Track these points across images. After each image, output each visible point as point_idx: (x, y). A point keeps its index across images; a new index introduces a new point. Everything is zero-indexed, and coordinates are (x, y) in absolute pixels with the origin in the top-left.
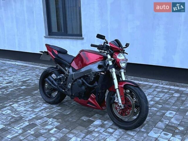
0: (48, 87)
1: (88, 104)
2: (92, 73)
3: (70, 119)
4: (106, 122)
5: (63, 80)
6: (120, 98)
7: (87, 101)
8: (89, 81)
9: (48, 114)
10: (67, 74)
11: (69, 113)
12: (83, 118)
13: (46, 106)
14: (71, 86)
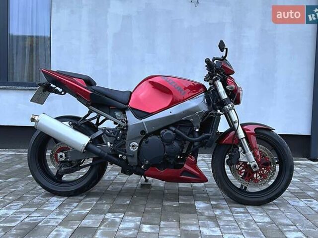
0: (66, 158)
1: (182, 176)
2: (198, 114)
3: (147, 208)
4: (213, 203)
5: (116, 138)
6: (251, 153)
7: (182, 170)
8: (188, 131)
9: (90, 209)
10: (123, 125)
11: (128, 202)
12: (166, 203)
13: (58, 199)
14: (137, 148)
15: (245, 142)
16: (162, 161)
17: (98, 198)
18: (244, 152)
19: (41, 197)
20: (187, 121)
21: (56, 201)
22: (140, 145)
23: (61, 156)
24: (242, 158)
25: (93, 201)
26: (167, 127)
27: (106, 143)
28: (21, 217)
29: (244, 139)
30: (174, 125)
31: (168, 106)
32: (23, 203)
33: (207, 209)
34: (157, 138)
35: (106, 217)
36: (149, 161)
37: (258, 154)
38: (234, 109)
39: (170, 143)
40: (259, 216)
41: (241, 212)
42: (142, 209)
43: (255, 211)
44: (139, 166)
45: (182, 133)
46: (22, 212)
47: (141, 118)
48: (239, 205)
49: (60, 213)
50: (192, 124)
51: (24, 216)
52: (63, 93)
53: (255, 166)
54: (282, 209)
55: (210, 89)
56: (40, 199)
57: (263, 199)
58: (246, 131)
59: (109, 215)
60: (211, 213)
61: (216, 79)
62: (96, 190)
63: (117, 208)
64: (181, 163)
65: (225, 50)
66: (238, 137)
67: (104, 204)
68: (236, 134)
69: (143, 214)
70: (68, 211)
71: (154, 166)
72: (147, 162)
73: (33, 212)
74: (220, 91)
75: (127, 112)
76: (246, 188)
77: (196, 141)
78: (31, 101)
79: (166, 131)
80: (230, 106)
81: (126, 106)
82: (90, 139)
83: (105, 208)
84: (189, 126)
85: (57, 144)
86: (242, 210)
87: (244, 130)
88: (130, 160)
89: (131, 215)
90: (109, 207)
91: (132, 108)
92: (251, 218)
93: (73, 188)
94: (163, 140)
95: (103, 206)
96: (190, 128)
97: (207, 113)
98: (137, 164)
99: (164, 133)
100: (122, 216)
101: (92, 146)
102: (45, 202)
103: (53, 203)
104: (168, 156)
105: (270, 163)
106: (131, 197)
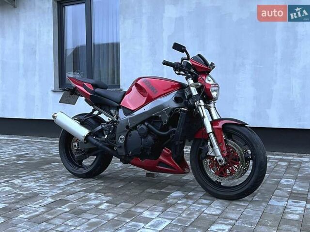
0: (78, 147)
1: (159, 167)
2: (165, 110)
3: (127, 192)
4: (191, 193)
5: (109, 131)
6: (217, 147)
8: (160, 126)
12: (149, 190)
14: (124, 140)
22: (126, 137)
23: (75, 146)
24: (210, 153)
29: (212, 134)
30: (148, 120)
33: (177, 198)
34: (136, 132)
37: (225, 149)
39: (144, 136)
42: (123, 192)
43: (218, 204)
45: (153, 128)
47: (127, 114)
48: (211, 198)
50: (161, 119)
53: (220, 161)
54: (249, 206)
58: (214, 127)
61: (188, 77)
63: (105, 190)
66: (206, 132)
69: (118, 196)
72: (131, 152)
75: (119, 110)
78: (60, 102)
79: (140, 126)
81: (119, 105)
88: (119, 150)
91: (122, 106)
94: (139, 133)
100: (101, 195)
103: (67, 182)
104: (145, 148)
106: (127, 183)
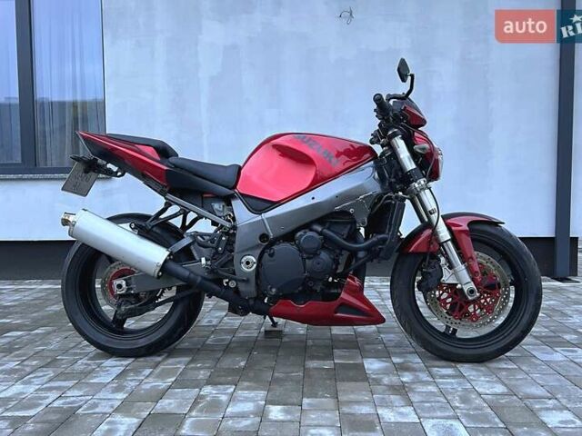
0: (128, 289)
1: (338, 315)
2: (363, 199)
3: (276, 374)
4: (396, 360)
5: (216, 249)
6: (463, 267)
7: (338, 302)
8: (345, 232)
9: (173, 379)
10: (228, 225)
11: (242, 364)
12: (312, 364)
13: (118, 363)
14: (255, 265)
15: (451, 247)
16: (300, 288)
17: (188, 359)
18: (451, 267)
19: (88, 360)
20: (344, 213)
21: (114, 366)
22: (260, 259)
23: (120, 286)
24: (448, 278)
25: (178, 364)
26: (307, 226)
27: (198, 259)
28: (48, 397)
29: (449, 243)
30: (320, 221)
31: (308, 188)
32: (54, 372)
33: (386, 372)
34: (291, 247)
35: (202, 393)
36: (278, 289)
37: (477, 268)
38: (430, 189)
39: (314, 254)
40: (483, 383)
41: (449, 376)
42: (268, 376)
43: (474, 373)
44: (259, 297)
45: (335, 236)
46: (50, 389)
47: (259, 211)
48: (443, 363)
49: (118, 389)
50: (353, 218)
51: (53, 395)
52: (119, 174)
53: (472, 292)
54: (524, 368)
55: (383, 154)
56: (86, 364)
57: (487, 350)
58: (453, 228)
59: (207, 390)
60: (394, 379)
61: (395, 135)
62: (187, 344)
63: (223, 376)
64: (336, 291)
65: (409, 78)
66: (437, 239)
67: (200, 368)
68: (435, 234)
69: (269, 385)
70: (133, 384)
71: (285, 297)
72: (274, 290)
73: (69, 389)
74: (402, 157)
75: (233, 203)
76: (455, 331)
77: (360, 249)
78: (62, 189)
79: (305, 233)
80: (422, 182)
81: (232, 192)
82: (168, 253)
83: (201, 377)
84: (348, 223)
85: (112, 266)
86: (449, 371)
87: (449, 227)
88: (242, 287)
89: (248, 389)
90: (209, 374)
91: (242, 195)
92: (468, 386)
93: (143, 342)
94: (300, 250)
95: (196, 372)
96: (349, 226)
97: (379, 197)
98: (255, 295)
99: (301, 236)
100: (232, 390)
101: (173, 266)
102: (94, 369)
103: (107, 371)
104: (310, 278)
105: (499, 284)
106: (247, 355)
